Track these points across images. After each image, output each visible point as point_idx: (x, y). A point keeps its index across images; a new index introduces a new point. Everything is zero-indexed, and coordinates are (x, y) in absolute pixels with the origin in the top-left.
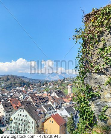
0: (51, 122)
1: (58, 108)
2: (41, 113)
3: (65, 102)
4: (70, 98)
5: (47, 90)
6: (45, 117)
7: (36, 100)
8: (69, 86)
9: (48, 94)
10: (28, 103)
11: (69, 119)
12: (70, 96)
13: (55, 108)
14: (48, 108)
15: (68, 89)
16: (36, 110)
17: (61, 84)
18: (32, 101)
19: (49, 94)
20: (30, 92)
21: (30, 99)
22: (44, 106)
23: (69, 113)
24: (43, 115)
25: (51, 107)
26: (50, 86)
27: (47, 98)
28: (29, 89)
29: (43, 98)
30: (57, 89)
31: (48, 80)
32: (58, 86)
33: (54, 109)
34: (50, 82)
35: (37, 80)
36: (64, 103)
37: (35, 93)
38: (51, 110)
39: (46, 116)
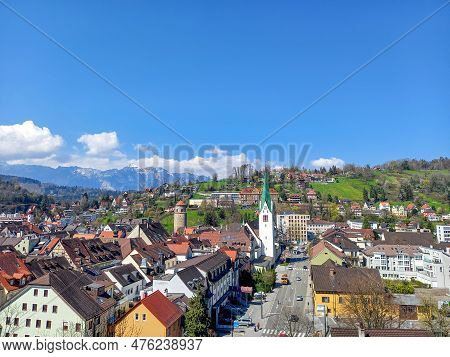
0: (140, 317)
1: (155, 274)
2: (105, 295)
3: (173, 255)
4: (185, 240)
5: (109, 221)
6: (115, 305)
7: (81, 254)
8: (178, 208)
9: (116, 233)
10: (52, 267)
11: (193, 303)
12: (187, 237)
13: (144, 275)
14: (125, 276)
15: (176, 216)
16: (89, 286)
17: (152, 201)
18: (67, 257)
19: (120, 233)
20: (52, 230)
21: (59, 251)
22: (111, 271)
23: (189, 286)
24: (111, 301)
25: (134, 273)
26: (118, 208)
27: (117, 244)
28: (48, 220)
29: (104, 247)
30: (141, 215)
31: (110, 188)
32: (146, 208)
33: (141, 278)
34: (120, 197)
35: (74, 189)
36: (171, 257)
37: (73, 232)
38: (132, 281)
39: (121, 302)
